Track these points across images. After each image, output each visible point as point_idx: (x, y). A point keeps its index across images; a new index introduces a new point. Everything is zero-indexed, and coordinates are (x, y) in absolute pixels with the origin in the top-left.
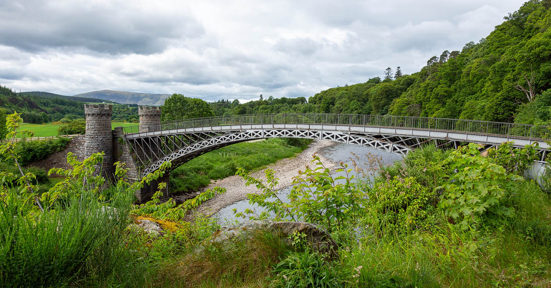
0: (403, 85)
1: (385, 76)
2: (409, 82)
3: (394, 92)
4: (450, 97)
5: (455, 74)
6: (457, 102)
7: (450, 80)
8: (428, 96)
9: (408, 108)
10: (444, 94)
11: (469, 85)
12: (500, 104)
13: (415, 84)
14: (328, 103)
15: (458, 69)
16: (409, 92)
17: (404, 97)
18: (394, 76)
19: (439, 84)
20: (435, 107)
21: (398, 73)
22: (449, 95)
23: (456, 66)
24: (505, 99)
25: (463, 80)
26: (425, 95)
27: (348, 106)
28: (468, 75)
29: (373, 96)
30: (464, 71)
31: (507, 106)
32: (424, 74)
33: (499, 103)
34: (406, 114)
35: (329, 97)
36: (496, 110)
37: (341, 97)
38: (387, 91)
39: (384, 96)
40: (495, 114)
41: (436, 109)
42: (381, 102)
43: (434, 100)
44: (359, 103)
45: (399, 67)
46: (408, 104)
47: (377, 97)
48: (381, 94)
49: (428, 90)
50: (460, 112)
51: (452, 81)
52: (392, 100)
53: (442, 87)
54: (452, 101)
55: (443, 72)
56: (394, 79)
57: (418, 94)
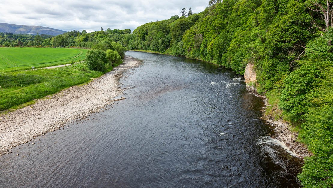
0: (192, 20)
1: (182, 14)
2: (197, 18)
3: (186, 25)
4: (223, 28)
5: (227, 11)
6: (228, 32)
7: (224, 15)
8: (208, 28)
9: (194, 37)
10: (220, 25)
11: (237, 19)
12: (288, 29)
13: (200, 19)
14: (144, 34)
15: (229, 7)
16: (196, 25)
17: (192, 29)
18: (187, 14)
19: (216, 18)
20: (213, 36)
21: (190, 13)
22: (223, 26)
23: (228, 4)
24: (293, 23)
25: (233, 15)
26: (206, 27)
27: (156, 35)
28: (237, 11)
29: (172, 28)
30: (234, 8)
31: (296, 32)
32: (206, 12)
33: (286, 28)
34: (193, 41)
35: (145, 29)
36: (282, 37)
37: (152, 29)
38: (182, 25)
39: (179, 28)
40: (280, 42)
41: (213, 37)
42: (177, 33)
43: (212, 30)
44: (163, 34)
45: (191, 8)
46: (195, 34)
47: (175, 29)
48: (178, 27)
49: (209, 23)
50: (230, 40)
51: (225, 16)
52: (184, 31)
53: (218, 20)
54: (225, 31)
55: (219, 9)
56: (187, 17)
57: (202, 27)
